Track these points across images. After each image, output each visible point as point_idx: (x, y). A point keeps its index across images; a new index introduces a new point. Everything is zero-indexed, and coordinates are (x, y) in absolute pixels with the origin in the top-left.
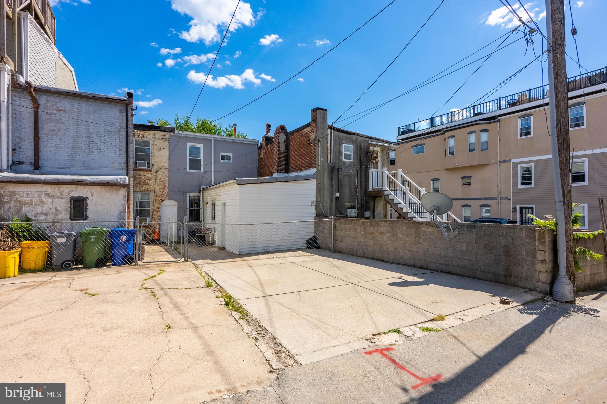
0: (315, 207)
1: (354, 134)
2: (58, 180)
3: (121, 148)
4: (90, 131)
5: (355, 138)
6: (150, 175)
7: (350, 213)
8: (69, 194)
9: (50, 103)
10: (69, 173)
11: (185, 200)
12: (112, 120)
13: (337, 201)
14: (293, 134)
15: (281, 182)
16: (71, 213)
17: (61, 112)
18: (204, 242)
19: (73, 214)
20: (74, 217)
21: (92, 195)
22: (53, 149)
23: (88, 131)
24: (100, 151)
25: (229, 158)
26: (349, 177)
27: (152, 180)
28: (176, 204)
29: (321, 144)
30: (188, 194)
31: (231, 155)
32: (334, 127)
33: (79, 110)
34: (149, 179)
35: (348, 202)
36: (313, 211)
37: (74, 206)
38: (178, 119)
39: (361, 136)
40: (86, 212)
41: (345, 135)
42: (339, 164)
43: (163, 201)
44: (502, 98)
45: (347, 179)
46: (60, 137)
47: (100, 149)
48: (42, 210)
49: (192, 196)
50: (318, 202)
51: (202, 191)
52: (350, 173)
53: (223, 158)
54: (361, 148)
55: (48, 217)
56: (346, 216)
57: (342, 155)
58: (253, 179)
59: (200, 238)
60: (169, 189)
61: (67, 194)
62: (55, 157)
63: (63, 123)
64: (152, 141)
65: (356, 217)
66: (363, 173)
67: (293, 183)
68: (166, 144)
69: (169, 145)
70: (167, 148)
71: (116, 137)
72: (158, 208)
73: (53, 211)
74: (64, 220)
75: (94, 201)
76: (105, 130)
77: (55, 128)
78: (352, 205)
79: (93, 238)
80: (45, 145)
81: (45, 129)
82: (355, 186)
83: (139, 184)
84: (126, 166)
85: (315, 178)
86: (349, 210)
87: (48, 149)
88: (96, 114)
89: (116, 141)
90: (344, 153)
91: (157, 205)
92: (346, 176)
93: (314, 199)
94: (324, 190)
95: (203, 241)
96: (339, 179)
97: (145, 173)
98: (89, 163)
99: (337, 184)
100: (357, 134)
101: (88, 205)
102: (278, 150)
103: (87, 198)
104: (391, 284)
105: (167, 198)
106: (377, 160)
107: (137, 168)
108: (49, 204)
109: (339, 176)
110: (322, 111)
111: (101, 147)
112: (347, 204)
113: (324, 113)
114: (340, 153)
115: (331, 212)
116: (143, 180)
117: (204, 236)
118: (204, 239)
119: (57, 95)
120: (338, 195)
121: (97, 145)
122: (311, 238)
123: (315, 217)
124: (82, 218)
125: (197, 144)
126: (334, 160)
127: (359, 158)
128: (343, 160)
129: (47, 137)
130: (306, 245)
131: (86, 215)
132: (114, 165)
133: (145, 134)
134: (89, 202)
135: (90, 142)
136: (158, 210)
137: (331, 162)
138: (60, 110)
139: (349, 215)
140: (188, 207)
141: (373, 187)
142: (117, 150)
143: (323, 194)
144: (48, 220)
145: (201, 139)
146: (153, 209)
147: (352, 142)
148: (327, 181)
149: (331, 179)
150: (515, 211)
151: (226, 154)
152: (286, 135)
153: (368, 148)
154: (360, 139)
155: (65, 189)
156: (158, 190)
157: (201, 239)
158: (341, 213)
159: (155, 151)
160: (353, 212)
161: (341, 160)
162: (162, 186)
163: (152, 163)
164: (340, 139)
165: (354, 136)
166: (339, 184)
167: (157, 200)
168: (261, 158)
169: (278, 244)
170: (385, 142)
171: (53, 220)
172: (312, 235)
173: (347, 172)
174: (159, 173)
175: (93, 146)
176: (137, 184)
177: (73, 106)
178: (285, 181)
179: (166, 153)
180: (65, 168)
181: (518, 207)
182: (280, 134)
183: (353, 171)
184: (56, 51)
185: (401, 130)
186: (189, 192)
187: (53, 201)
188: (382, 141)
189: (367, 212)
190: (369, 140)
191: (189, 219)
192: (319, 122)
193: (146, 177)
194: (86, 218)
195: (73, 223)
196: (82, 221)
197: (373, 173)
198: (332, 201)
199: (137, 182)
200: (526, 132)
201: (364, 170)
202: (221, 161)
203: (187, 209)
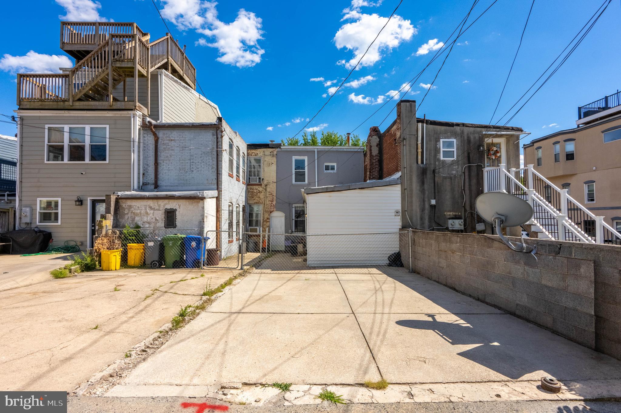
0: (399, 217)
1: (458, 125)
2: (157, 195)
3: (213, 166)
4: (191, 154)
5: (460, 130)
6: (260, 189)
7: (452, 225)
8: (164, 206)
9: (165, 135)
10: (177, 190)
11: (291, 211)
12: (207, 143)
13: (434, 210)
14: (385, 135)
15: (354, 189)
16: (165, 222)
17: (172, 141)
18: (297, 252)
19: (167, 223)
20: (167, 225)
21: (179, 207)
22: (167, 171)
23: (190, 155)
24: (198, 170)
25: (333, 168)
26: (451, 179)
27: (263, 193)
28: (283, 215)
29: (407, 143)
30: (294, 205)
31: (335, 164)
32: (427, 120)
33: (184, 138)
34: (260, 192)
35: (450, 211)
36: (398, 222)
37: (167, 216)
38: (305, 135)
39: (469, 127)
40: (176, 221)
41: (443, 128)
42: (435, 164)
43: (272, 212)
45: (447, 183)
46: (171, 162)
47: (198, 169)
48: (147, 219)
49: (297, 207)
50: (403, 211)
52: (452, 174)
53: (327, 168)
54: (469, 141)
55: (151, 226)
56: (447, 229)
57: (439, 153)
58: (322, 188)
59: (292, 247)
60: (276, 201)
61: (162, 207)
62: (168, 178)
63: (173, 150)
64: (263, 158)
65: (462, 231)
66: (474, 173)
67: (370, 190)
68: (274, 160)
69: (277, 160)
70: (275, 163)
71: (209, 157)
72: (268, 219)
73: (154, 220)
74: (161, 228)
75: (181, 212)
76: (201, 152)
77: (168, 155)
78: (456, 215)
79: (171, 243)
80: (162, 168)
81: (162, 156)
82: (460, 191)
83: (252, 197)
84: (216, 181)
85: (400, 183)
86: (450, 221)
87: (164, 171)
88: (195, 140)
89: (209, 160)
90: (442, 150)
91: (266, 216)
92: (446, 179)
93: (399, 207)
94: (411, 197)
95: (295, 251)
96: (436, 183)
97: (257, 187)
98: (191, 181)
99: (433, 190)
100: (463, 125)
101: (177, 215)
102: (370, 155)
103: (176, 210)
104: (400, 323)
105: (275, 209)
106: (498, 155)
107: (250, 184)
108: (151, 215)
109: (436, 179)
110: (408, 104)
111: (199, 167)
112: (449, 213)
113: (411, 105)
114: (437, 151)
115: (422, 224)
116: (255, 194)
117: (297, 246)
118: (297, 249)
119: (169, 129)
120: (433, 202)
121: (195, 165)
122: (393, 254)
123: (400, 229)
124: (173, 226)
125: (302, 157)
126: (428, 160)
127: (466, 154)
128: (442, 158)
129: (163, 162)
130: (388, 262)
131: (176, 224)
132: (208, 181)
133: (257, 152)
134: (177, 213)
135: (191, 163)
136: (267, 220)
137: (422, 162)
138: (172, 140)
139: (451, 227)
140: (294, 218)
141: (489, 191)
142: (210, 168)
143: (412, 202)
144: (151, 228)
145: (305, 151)
146: (263, 219)
147: (454, 135)
148: (415, 186)
149: (423, 183)
151: (330, 164)
152: (379, 137)
153: (482, 138)
154: (466, 129)
155: (162, 203)
156: (268, 202)
157: (294, 249)
158: (439, 225)
159: (265, 167)
160: (458, 224)
161: (439, 160)
162: (270, 198)
163: (263, 178)
164: (436, 133)
165: (458, 127)
166: (436, 189)
167: (267, 212)
169: (349, 258)
170: (511, 130)
171: (154, 228)
172: (397, 250)
173: (448, 174)
174: (268, 186)
175: (193, 167)
176: (250, 197)
177: (180, 136)
178: (359, 188)
179: (274, 167)
180: (174, 186)
182: (372, 137)
183: (457, 171)
184: (196, 95)
185: (583, 111)
186: (294, 204)
187: (154, 213)
188: (505, 129)
189: (480, 224)
190: (483, 129)
191: (295, 230)
192: (404, 116)
193: (257, 190)
194: (175, 227)
195: (167, 230)
196: (172, 229)
197: (489, 172)
198: (423, 210)
199: (251, 196)
201: (474, 169)
202: (326, 171)
203: (293, 220)
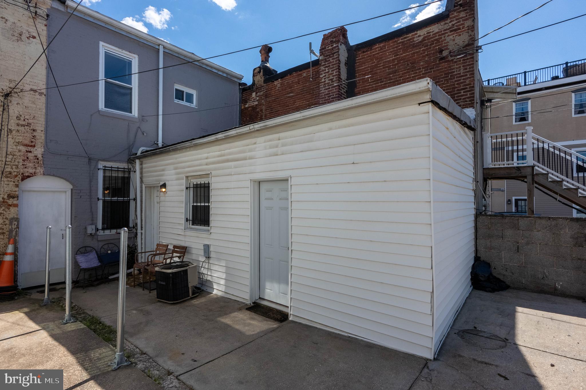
11: (93, 178)
25: (190, 99)
28: (67, 187)
30: (102, 164)
31: (194, 92)
43: (28, 177)
44: (491, 80)
49: (111, 169)
50: (476, 182)
51: (139, 158)
53: (180, 95)
60: (46, 146)
69: (48, 31)
70: (42, 39)
72: (12, 196)
91: (7, 187)
93: (473, 174)
102: (338, 78)
105: (40, 170)
125: (124, 51)
136: (11, 201)
140: (100, 194)
143: (480, 167)
145: (135, 41)
150: (510, 204)
151: (186, 90)
156: (13, 148)
162: (24, 137)
167: (9, 175)
168: (252, 107)
174: (14, 99)
179: (37, 50)
181: (514, 198)
186: (104, 160)
191: (103, 224)
200: (521, 118)
202: (176, 101)
203: (98, 199)
